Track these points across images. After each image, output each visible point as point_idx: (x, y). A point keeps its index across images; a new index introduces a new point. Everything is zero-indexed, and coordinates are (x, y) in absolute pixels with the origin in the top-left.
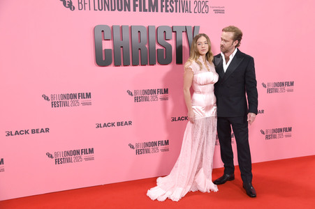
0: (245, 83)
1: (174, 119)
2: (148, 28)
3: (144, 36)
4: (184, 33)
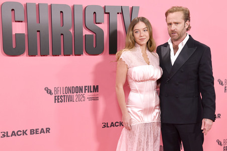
0: (198, 79)
2: (73, 7)
3: (68, 18)
4: (120, 14)
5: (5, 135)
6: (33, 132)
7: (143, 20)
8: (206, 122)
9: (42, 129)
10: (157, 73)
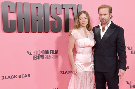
1: (62, 73)
2: (44, 5)
3: (41, 11)
4: (71, 9)
5: (4, 78)
6: (20, 76)
7: (84, 12)
8: (121, 71)
9: (26, 75)
10: (92, 43)
